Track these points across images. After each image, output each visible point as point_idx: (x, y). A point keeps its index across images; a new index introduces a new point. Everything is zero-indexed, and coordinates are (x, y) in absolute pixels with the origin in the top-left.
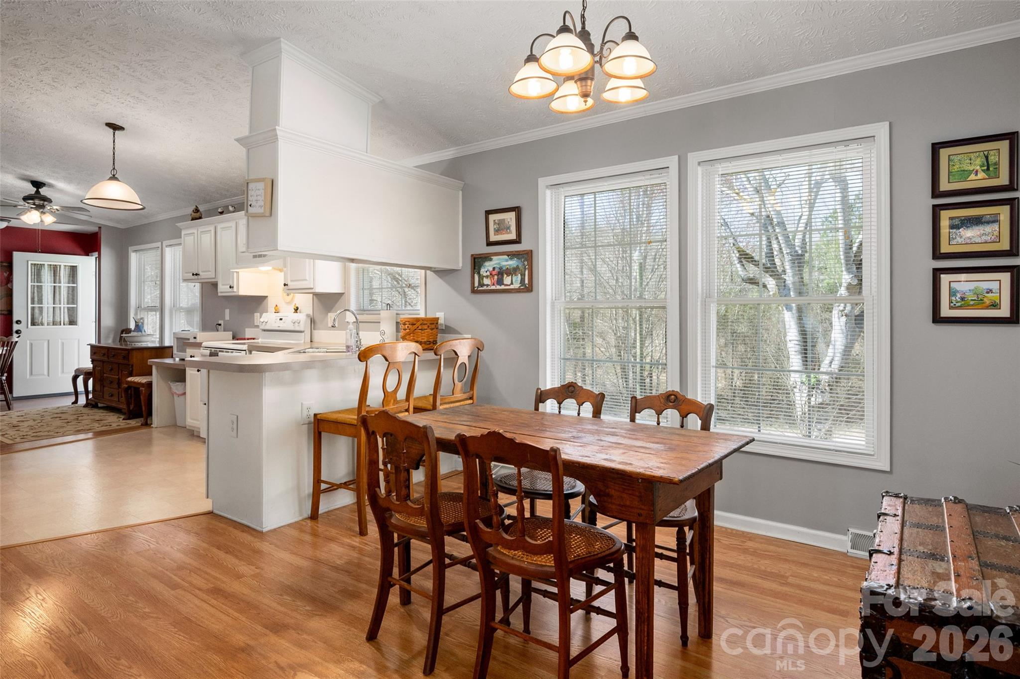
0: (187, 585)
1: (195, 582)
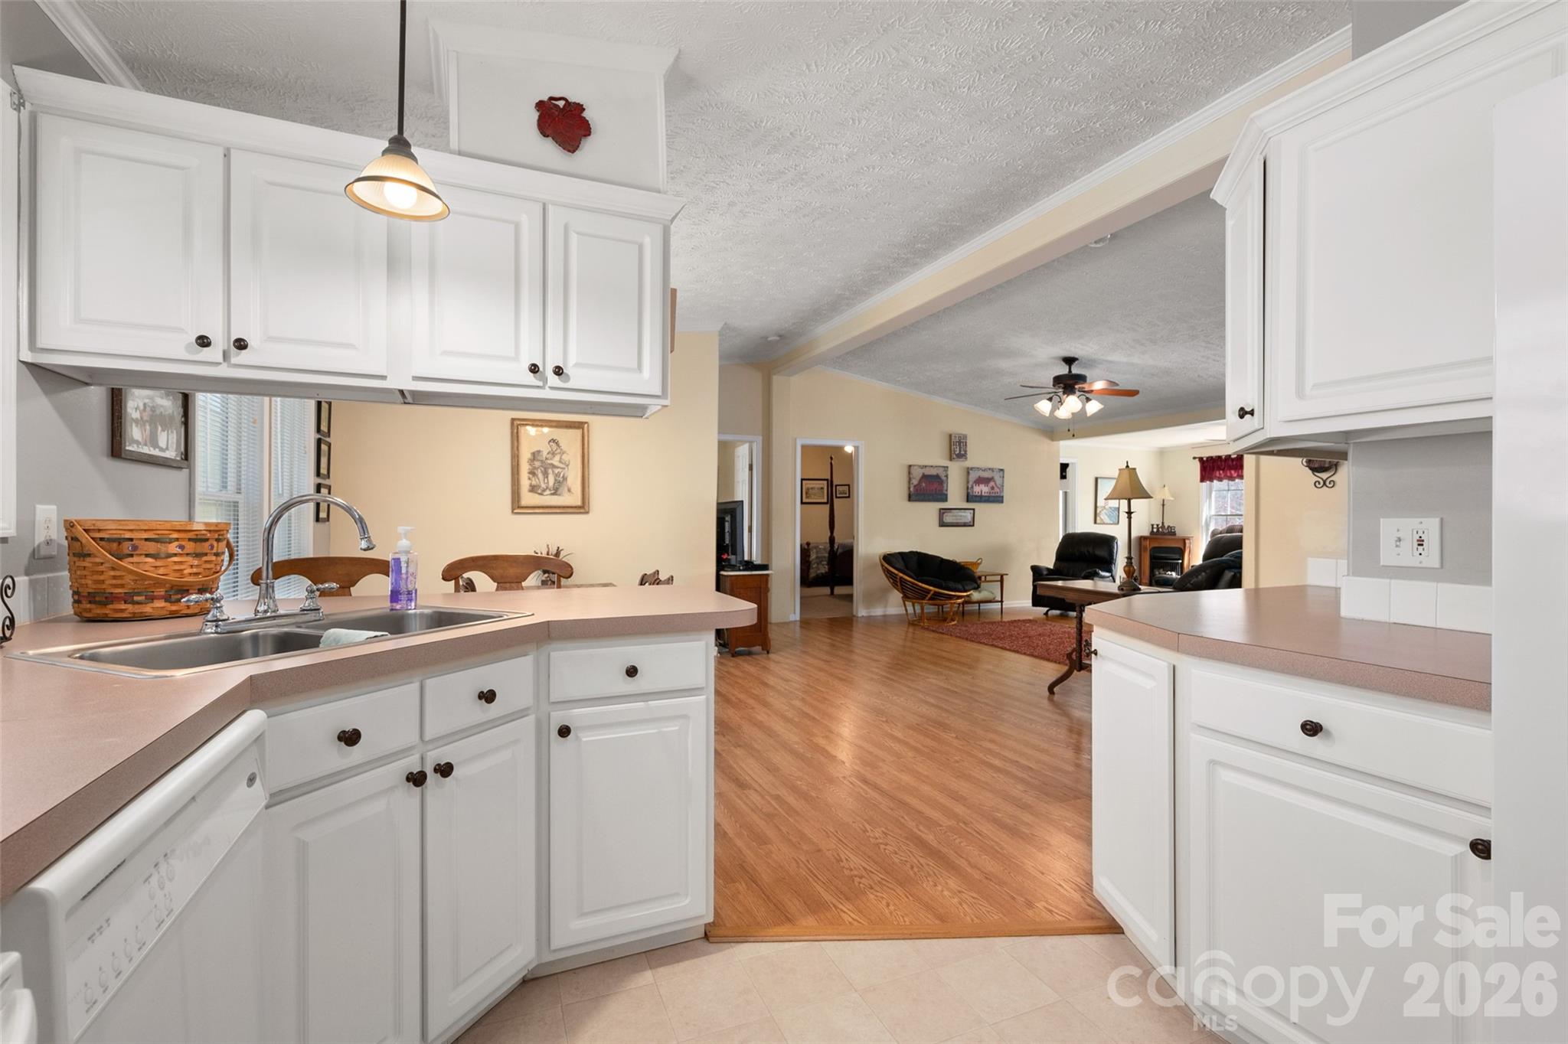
0: (766, 797)
1: (759, 798)
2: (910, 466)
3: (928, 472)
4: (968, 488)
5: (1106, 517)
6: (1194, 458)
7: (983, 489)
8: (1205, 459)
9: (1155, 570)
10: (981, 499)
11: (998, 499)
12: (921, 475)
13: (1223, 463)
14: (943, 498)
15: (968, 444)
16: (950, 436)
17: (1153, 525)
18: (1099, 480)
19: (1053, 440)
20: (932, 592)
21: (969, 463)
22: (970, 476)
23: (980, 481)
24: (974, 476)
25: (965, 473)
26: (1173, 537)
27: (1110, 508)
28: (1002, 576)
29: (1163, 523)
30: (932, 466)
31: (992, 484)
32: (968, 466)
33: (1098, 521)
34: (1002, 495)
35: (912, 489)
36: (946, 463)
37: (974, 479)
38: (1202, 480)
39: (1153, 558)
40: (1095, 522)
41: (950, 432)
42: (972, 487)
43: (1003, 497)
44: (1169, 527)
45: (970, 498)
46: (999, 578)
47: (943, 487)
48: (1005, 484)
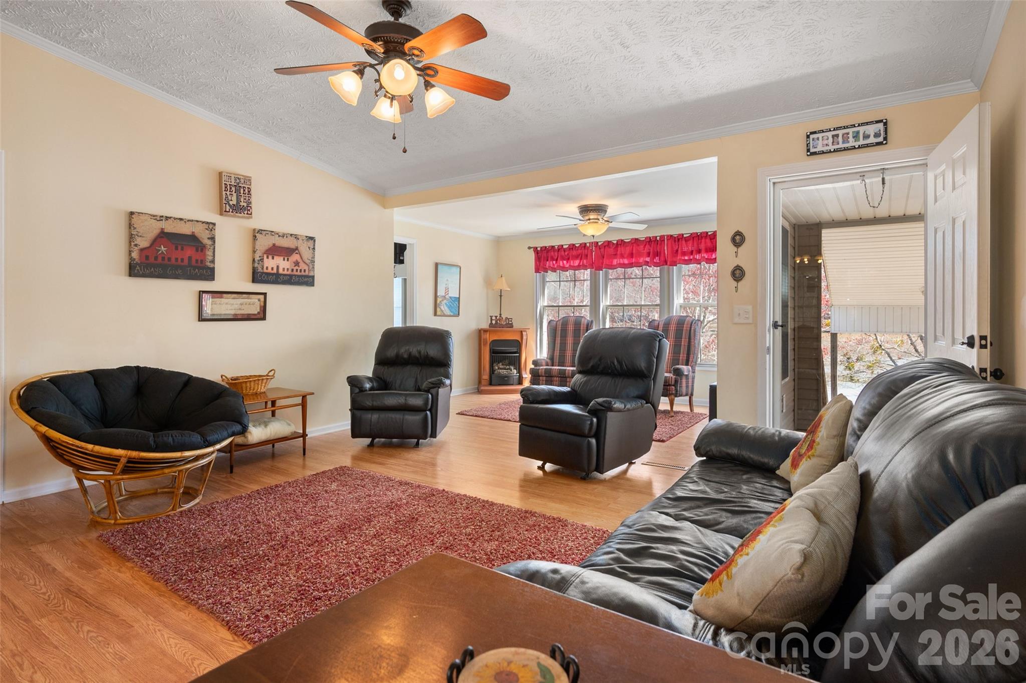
2: (132, 213)
3: (170, 228)
4: (254, 260)
5: (446, 308)
6: (529, 248)
7: (282, 264)
8: (539, 249)
9: (494, 365)
10: (276, 278)
11: (307, 280)
12: (156, 232)
13: (556, 254)
14: (209, 274)
15: (252, 192)
16: (220, 174)
17: (491, 317)
18: (440, 267)
19: (385, 207)
20: (123, 460)
21: (256, 222)
22: (257, 243)
23: (274, 251)
24: (264, 243)
25: (251, 238)
26: (510, 329)
27: (450, 297)
28: (304, 397)
29: (500, 315)
30: (181, 219)
31: (295, 257)
32: (254, 227)
33: (439, 313)
34: (311, 274)
35: (135, 255)
36: (212, 216)
37: (266, 248)
38: (537, 270)
39: (493, 352)
40: (435, 314)
41: (220, 171)
42: (262, 260)
43: (313, 277)
44: (506, 318)
45: (257, 276)
46: (299, 400)
47: (205, 255)
48: (316, 259)
